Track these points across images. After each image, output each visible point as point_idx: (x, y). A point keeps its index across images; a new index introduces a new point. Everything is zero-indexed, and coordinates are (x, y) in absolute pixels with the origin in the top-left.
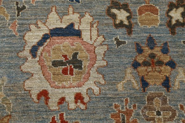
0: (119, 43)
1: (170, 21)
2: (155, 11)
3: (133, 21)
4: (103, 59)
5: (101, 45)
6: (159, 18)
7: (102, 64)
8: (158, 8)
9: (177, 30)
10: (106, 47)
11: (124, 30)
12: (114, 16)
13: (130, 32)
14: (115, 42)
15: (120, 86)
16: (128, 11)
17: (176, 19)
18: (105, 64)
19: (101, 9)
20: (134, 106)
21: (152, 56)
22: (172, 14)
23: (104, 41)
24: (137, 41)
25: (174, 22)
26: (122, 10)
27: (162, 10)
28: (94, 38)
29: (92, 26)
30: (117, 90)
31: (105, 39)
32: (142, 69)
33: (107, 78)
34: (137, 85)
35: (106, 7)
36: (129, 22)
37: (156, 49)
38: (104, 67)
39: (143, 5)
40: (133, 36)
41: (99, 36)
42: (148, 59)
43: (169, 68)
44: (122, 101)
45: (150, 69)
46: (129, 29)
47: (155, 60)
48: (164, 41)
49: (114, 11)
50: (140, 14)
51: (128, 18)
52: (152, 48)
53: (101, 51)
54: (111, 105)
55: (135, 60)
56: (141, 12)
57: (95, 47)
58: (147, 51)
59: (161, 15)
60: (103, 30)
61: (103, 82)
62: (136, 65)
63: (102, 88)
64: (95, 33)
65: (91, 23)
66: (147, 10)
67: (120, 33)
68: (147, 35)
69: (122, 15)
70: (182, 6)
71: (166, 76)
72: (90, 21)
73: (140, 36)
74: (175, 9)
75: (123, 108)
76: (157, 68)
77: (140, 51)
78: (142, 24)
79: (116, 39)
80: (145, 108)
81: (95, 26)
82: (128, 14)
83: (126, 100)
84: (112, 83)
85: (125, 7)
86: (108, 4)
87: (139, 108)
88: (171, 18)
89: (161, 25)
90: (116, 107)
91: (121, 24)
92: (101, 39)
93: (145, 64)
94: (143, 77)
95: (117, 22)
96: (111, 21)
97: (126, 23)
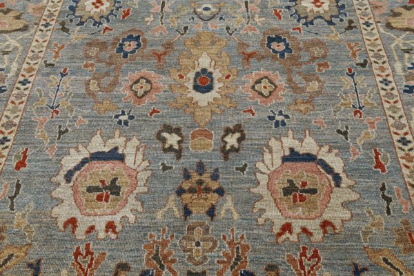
0: (165, 168)
1: (224, 147)
2: (209, 136)
3: (183, 146)
4: (145, 185)
5: (145, 170)
6: (213, 143)
7: (142, 191)
8: (213, 132)
9: (231, 155)
10: (150, 172)
11: (173, 154)
12: (164, 140)
13: (179, 157)
14: (161, 167)
15: (159, 215)
16: (180, 135)
17: (231, 144)
18: (146, 190)
19: (150, 132)
20: (172, 236)
21: (200, 182)
22: (227, 139)
23: (148, 166)
24: (185, 166)
25: (228, 147)
26: (173, 134)
27: (217, 134)
28: (138, 162)
29: (138, 149)
30: (155, 219)
31: (150, 163)
32: (186, 196)
33: (146, 206)
34: (178, 213)
35: (156, 131)
36: (180, 146)
37: (205, 175)
38: (145, 193)
39: (197, 129)
40: (181, 161)
41: (143, 161)
42: (195, 186)
43: (216, 195)
44: (159, 231)
45: (195, 196)
46: (179, 154)
47: (202, 187)
48: (215, 167)
49: (165, 135)
50: (193, 138)
51: (179, 142)
52: (201, 175)
53: (143, 176)
54: (145, 235)
55: (180, 187)
56: (193, 136)
57: (138, 172)
58: (195, 177)
59: (216, 140)
60: (150, 154)
61: (140, 209)
62: (180, 192)
63: (139, 216)
64: (140, 156)
65: (137, 147)
66: (200, 135)
67: (168, 158)
68: (197, 160)
69: (173, 140)
70: (238, 132)
71: (212, 204)
72: (136, 145)
73: (189, 161)
74: (231, 134)
75: (158, 238)
76: (204, 195)
77: (187, 176)
78: (193, 148)
79: (163, 164)
80: (184, 238)
81: (141, 150)
82: (180, 139)
83: (164, 230)
84: (151, 210)
85: (178, 131)
86: (159, 128)
87: (177, 238)
88: (226, 143)
89: (213, 150)
90: (151, 237)
91: (171, 149)
92: (146, 163)
93: (191, 191)
94: (186, 204)
95: (167, 146)
96: (159, 145)
97: (176, 147)
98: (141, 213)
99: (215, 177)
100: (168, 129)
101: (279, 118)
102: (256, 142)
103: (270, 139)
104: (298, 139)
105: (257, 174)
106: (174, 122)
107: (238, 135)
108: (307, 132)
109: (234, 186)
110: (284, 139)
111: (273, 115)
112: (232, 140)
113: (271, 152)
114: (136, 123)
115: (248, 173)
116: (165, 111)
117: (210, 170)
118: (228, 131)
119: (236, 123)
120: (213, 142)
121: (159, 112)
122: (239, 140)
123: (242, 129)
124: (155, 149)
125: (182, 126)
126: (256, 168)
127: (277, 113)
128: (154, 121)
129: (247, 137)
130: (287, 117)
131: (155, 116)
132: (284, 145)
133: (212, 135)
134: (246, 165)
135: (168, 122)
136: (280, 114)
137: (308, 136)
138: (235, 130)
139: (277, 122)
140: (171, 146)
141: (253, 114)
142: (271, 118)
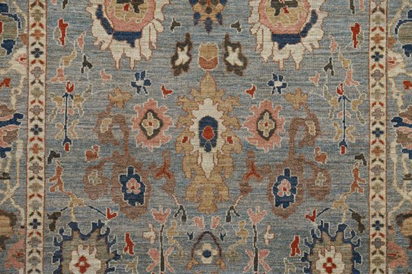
1: (189, 49)
2: (202, 61)
3: (224, 50)
4: (252, 7)
5: (254, 24)
6: (199, 53)
7: (254, 2)
8: (199, 66)
9: (183, 40)
10: (250, 21)
11: (232, 40)
12: (241, 57)
13: (227, 37)
14: (241, 27)
16: (228, 64)
17: (183, 52)
18: (251, 3)
19: (252, 68)
21: (209, 10)
22: (186, 58)
23: (251, 28)
24: (220, 27)
25: (186, 48)
26: (233, 64)
27: (195, 65)
28: (260, 32)
29: (262, 46)
31: (250, 31)
35: (248, 69)
36: (227, 50)
37: (204, 18)
39: (212, 70)
40: (224, 34)
41: (256, 34)
42: (213, 7)
46: (227, 42)
47: (207, 5)
48: (197, 27)
49: (240, 64)
50: (216, 59)
51: (227, 55)
52: (208, 19)
53: (254, 17)
55: (224, 6)
56: (215, 61)
57: (259, 21)
58: (213, 16)
59: (196, 57)
60: (251, 42)
64: (259, 38)
65: (263, 49)
66: (209, 63)
67: (235, 36)
68: (211, 34)
69: (233, 58)
70: (177, 67)
72: (263, 52)
73: (219, 33)
74: (184, 63)
77: (219, 16)
78: (215, 47)
79: (239, 30)
81: (259, 46)
82: (227, 59)
85: (230, 67)
86: (246, 72)
88: (188, 54)
89: (198, 45)
91: (236, 46)
92: (253, 31)
93: (215, 2)
95: (238, 49)
96: (244, 52)
97: (230, 48)
99: (197, 15)
100: (238, 71)
101: (140, 83)
102: (162, 54)
103: (150, 58)
104: (127, 57)
105: (162, 19)
106: (232, 77)
107: (178, 63)
108: (117, 66)
109: (181, 7)
110: (138, 58)
111: (146, 87)
112: (183, 57)
113: (150, 43)
114: (267, 77)
115: (170, 20)
116: (242, 93)
117: (201, 23)
118: (185, 67)
119: (179, 77)
120: (199, 55)
121: (247, 92)
122: (175, 57)
123: (173, 70)
124: (247, 47)
125: (226, 74)
126: (163, 25)
127: (142, 90)
128: (250, 80)
129: (170, 60)
130: (134, 84)
131: (250, 86)
132: (138, 51)
133: (200, 63)
134: (172, 28)
135: (239, 80)
136: (139, 88)
137: (118, 61)
138: (180, 69)
139: (142, 78)
140: (234, 50)
141: (163, 88)
142: (147, 83)
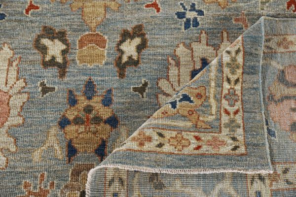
98: (13, 153)
99: (107, 102)
101: (191, 15)
102: (160, 50)
103: (178, 46)
104: (212, 46)
105: (160, 96)
106: (57, 23)
107: (137, 41)
108: (225, 35)
109: (130, 113)
110: (195, 46)
111: (183, 11)
112: (130, 48)
113: (178, 64)
114: (7, 24)
115: (148, 95)
116: (46, 6)
117: (101, 92)
118: (126, 36)
119: (136, 23)
120: (106, 51)
121: (37, 8)
122: (140, 48)
123: (144, 31)
124: (32, 62)
125: (67, 28)
126: (159, 88)
127: (188, 7)
128: (31, 22)
129: (149, 43)
130: (201, 13)
131: (32, 14)
132: (195, 54)
133: (105, 41)
134: (146, 84)
135: (50, 22)
136: (193, 8)
137: (225, 39)
138: (134, 33)
139: (188, 20)
140: (53, 58)
142: (181, 15)
